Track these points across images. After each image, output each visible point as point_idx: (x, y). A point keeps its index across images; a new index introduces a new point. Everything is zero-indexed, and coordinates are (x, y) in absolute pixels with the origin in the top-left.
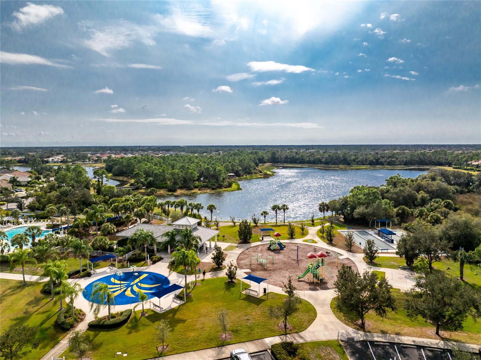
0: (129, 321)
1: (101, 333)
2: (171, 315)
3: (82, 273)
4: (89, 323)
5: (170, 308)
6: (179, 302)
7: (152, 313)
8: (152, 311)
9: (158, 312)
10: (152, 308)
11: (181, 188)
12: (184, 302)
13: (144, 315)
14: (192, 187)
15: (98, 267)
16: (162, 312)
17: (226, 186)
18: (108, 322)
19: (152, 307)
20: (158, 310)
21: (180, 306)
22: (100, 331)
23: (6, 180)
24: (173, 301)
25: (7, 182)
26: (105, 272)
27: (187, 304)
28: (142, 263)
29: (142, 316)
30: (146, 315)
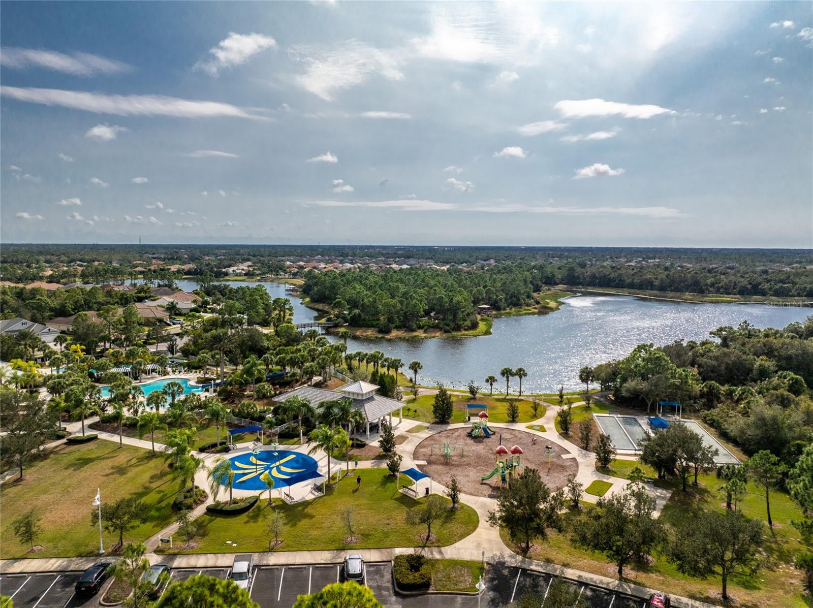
0: (251, 510)
1: (218, 519)
2: (300, 508)
3: (219, 447)
4: (208, 507)
5: (303, 500)
6: (316, 494)
7: (281, 503)
8: (282, 501)
9: (288, 502)
10: (283, 498)
11: (398, 328)
12: (322, 494)
13: (271, 504)
14: (415, 327)
15: (241, 441)
16: (292, 503)
17: (466, 328)
18: (227, 508)
19: (283, 496)
20: (288, 501)
21: (315, 499)
22: (217, 517)
23: (163, 307)
24: (311, 492)
25: (164, 309)
26: (247, 448)
27: (325, 497)
28: (296, 439)
29: (268, 505)
30: (273, 505)
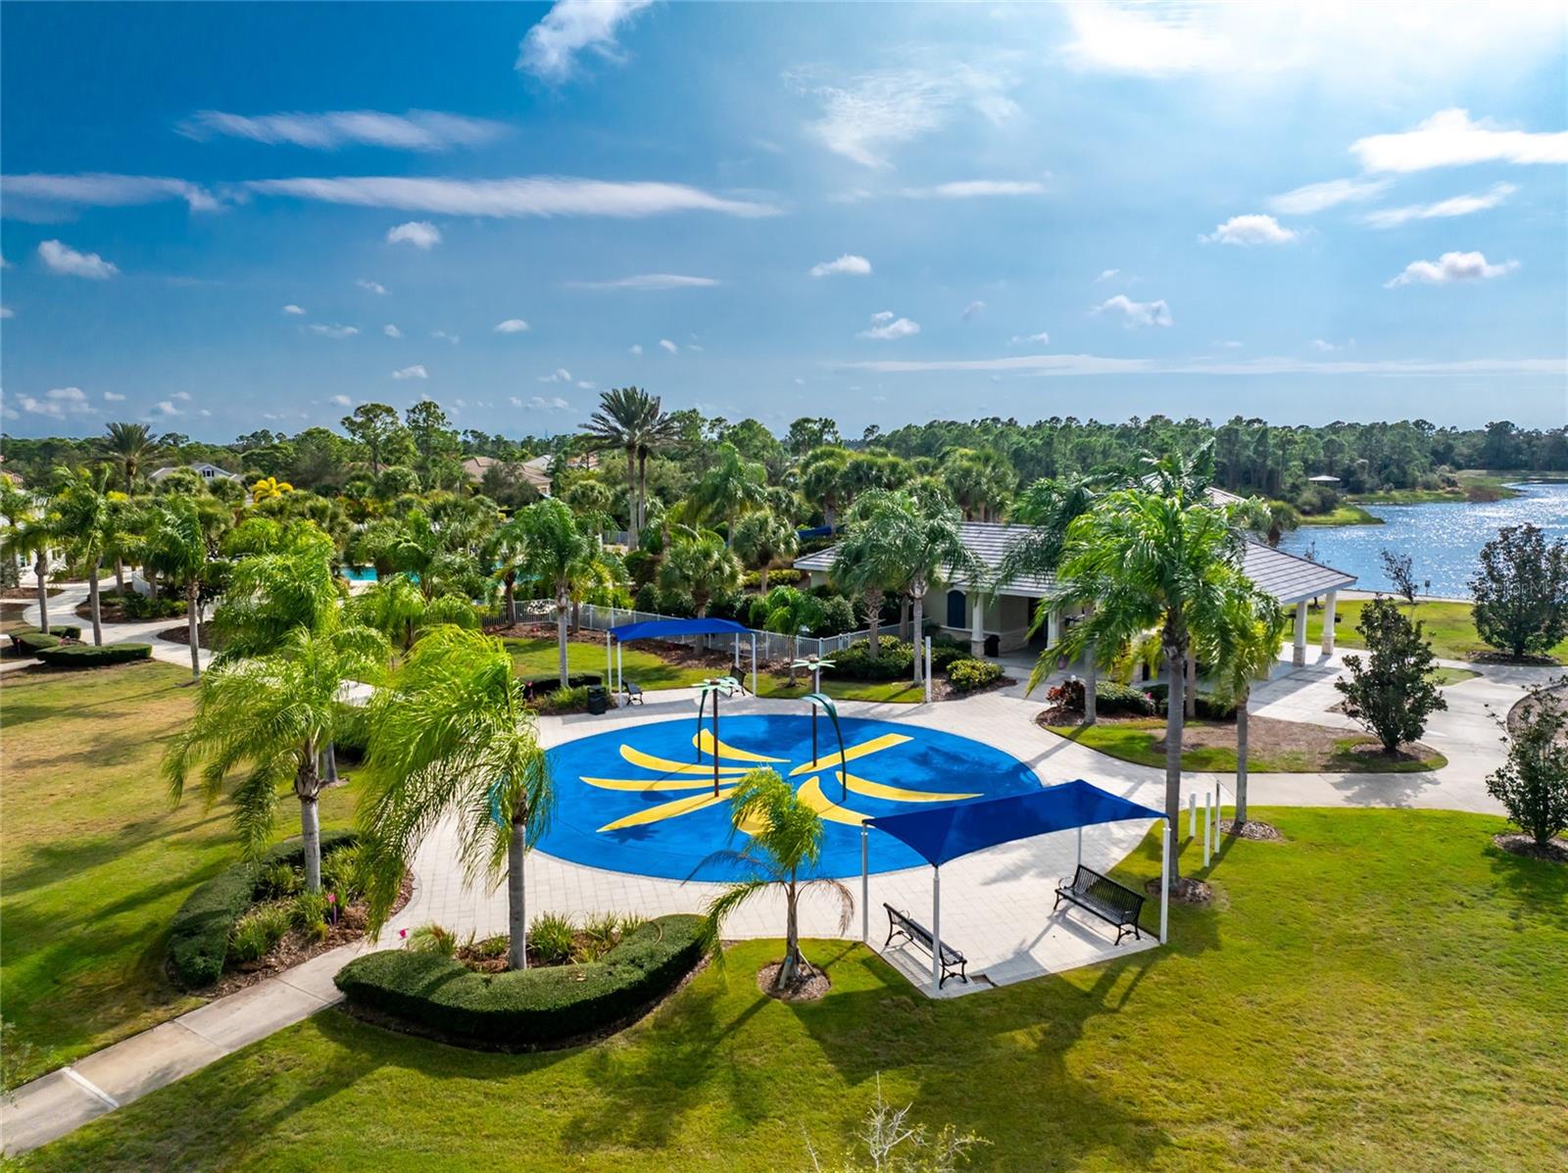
0: (647, 1021)
2: (1023, 1039)
4: (335, 979)
5: (1025, 973)
6: (1109, 932)
7: (869, 983)
8: (875, 964)
9: (922, 981)
10: (877, 939)
13: (795, 984)
16: (954, 990)
18: (474, 992)
19: (878, 934)
20: (918, 965)
21: (1111, 970)
24: (1060, 918)
27: (1176, 960)
29: (775, 990)
30: (816, 990)
